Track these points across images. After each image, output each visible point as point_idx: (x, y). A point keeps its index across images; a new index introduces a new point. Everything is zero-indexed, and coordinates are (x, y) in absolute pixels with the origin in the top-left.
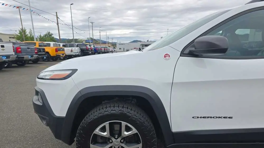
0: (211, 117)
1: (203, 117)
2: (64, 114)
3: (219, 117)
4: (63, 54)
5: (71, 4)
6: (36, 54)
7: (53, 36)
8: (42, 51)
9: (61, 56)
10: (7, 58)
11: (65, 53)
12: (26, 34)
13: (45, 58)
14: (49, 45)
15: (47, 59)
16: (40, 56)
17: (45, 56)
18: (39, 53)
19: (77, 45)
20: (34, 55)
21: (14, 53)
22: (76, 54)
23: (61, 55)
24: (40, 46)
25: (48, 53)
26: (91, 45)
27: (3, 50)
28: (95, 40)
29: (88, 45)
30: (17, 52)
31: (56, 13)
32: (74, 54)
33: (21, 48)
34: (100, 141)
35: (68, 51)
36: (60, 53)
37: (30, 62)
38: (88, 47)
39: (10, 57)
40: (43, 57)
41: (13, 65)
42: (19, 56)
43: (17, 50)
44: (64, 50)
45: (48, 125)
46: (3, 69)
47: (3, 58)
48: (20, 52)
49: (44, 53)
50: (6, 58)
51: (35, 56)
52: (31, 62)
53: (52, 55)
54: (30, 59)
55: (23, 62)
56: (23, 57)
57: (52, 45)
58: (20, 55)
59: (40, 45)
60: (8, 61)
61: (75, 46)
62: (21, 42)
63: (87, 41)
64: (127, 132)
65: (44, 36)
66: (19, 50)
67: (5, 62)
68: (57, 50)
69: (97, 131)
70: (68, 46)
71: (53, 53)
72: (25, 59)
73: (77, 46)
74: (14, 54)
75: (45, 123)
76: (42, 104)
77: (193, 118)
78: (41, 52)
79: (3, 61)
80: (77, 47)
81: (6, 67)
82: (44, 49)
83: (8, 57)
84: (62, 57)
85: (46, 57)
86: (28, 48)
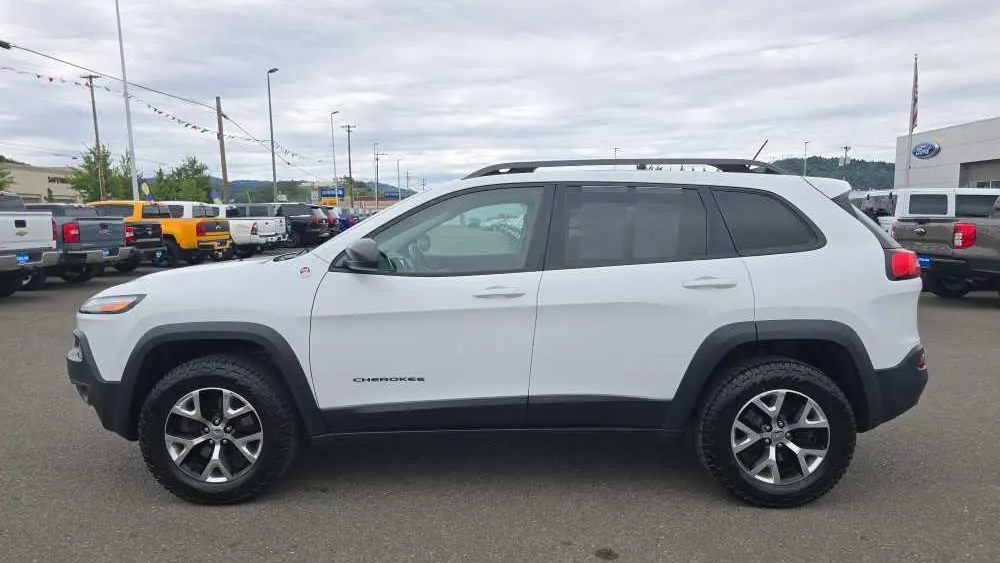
0: (387, 380)
1: (373, 380)
2: (118, 378)
3: (401, 379)
4: (223, 243)
5: (271, 71)
6: (128, 245)
7: (206, 173)
8: (150, 233)
9: (217, 247)
10: (31, 259)
11: (231, 238)
12: (111, 167)
13: (159, 255)
14: (178, 212)
15: (167, 259)
16: (142, 251)
17: (159, 251)
18: (139, 241)
19: (280, 208)
20: (120, 249)
21: (53, 244)
22: (269, 239)
23: (216, 244)
24: (145, 216)
25: (170, 237)
26: (331, 208)
27: (21, 234)
28: (361, 185)
29: (320, 210)
30: (64, 240)
31: (218, 99)
32: (263, 241)
33: (78, 228)
34: (186, 428)
35: (240, 230)
36: (212, 239)
37: (107, 269)
38: (320, 214)
39: (41, 254)
40: (153, 255)
41: (50, 279)
42: (70, 252)
43: (63, 235)
44: (226, 228)
45: (90, 402)
46: (18, 293)
47: (20, 259)
48: (76, 239)
49: (158, 240)
50: (27, 258)
51: (125, 251)
52: (112, 269)
53: (184, 246)
54: (108, 261)
55: (84, 270)
56: (85, 255)
57: (188, 213)
58: (75, 249)
59: (145, 212)
60: (32, 269)
61: (272, 211)
62: (84, 206)
63: (325, 193)
64: (235, 409)
65: (174, 173)
66: (73, 232)
67: (23, 272)
68: (201, 230)
69: (180, 408)
70: (248, 212)
71: (187, 240)
72: (88, 260)
73: (279, 213)
74: (54, 247)
75: (86, 399)
76: (80, 360)
77: (355, 380)
78: (146, 235)
79: (17, 268)
80: (277, 215)
81: (27, 288)
82: (158, 226)
83: (34, 254)
84: (220, 250)
85: (163, 251)
86: (104, 226)
